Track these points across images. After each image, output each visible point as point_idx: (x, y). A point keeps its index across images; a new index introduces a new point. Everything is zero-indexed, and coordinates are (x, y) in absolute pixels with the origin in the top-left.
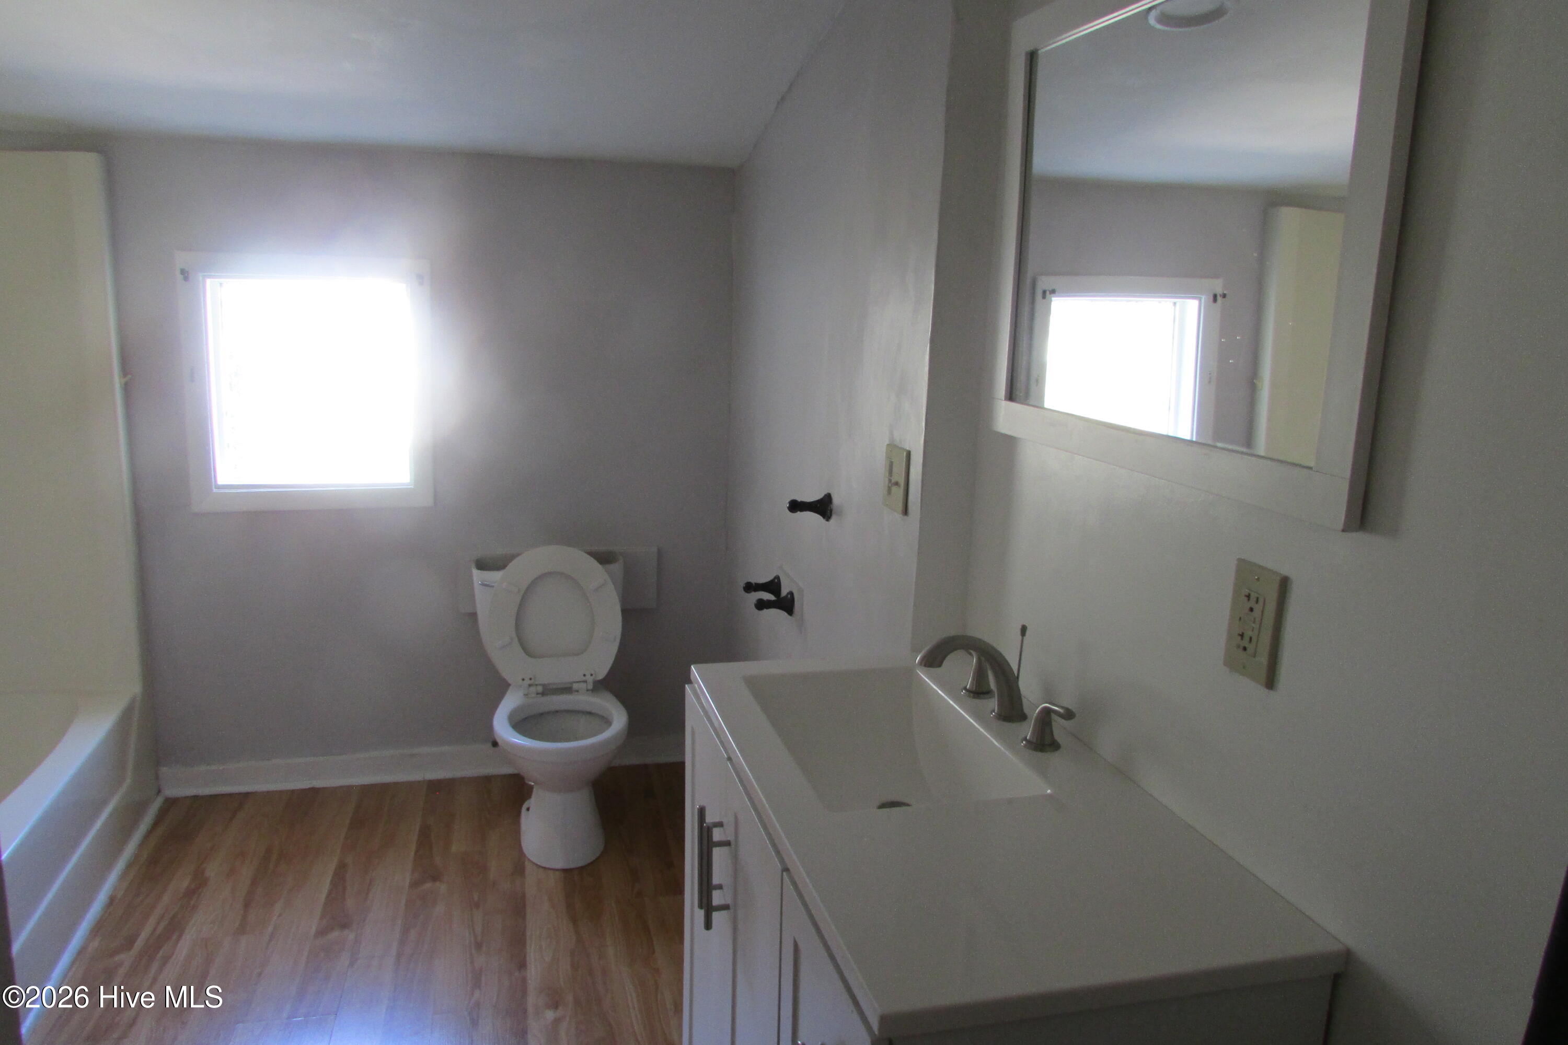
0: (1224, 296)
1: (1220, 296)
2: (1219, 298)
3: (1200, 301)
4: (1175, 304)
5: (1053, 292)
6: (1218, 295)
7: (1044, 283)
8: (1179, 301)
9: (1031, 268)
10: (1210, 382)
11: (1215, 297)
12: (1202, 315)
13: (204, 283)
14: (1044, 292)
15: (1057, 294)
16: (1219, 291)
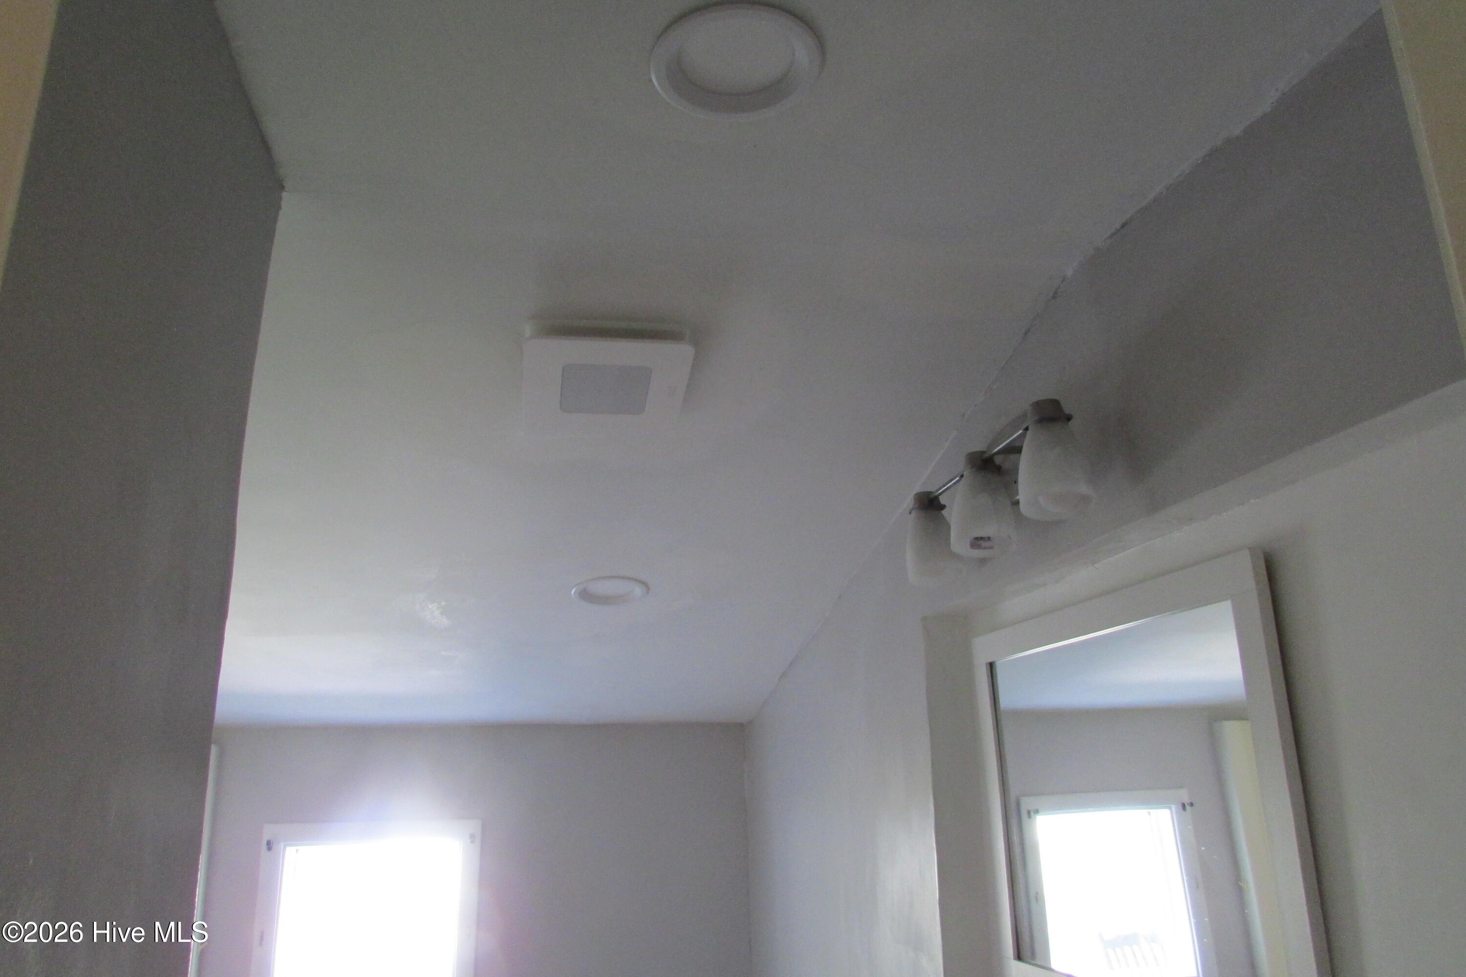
0: (1192, 805)
1: (1188, 804)
2: (1188, 807)
3: (1171, 811)
4: (1149, 813)
5: (1037, 812)
6: (1186, 804)
7: (1027, 803)
8: (1152, 811)
9: (1014, 791)
10: (1198, 887)
11: (1184, 806)
12: (1176, 822)
13: (284, 850)
14: (1029, 812)
15: (1040, 813)
16: (1186, 800)
